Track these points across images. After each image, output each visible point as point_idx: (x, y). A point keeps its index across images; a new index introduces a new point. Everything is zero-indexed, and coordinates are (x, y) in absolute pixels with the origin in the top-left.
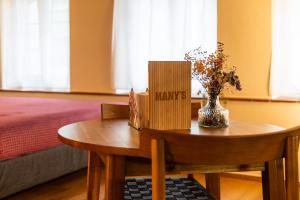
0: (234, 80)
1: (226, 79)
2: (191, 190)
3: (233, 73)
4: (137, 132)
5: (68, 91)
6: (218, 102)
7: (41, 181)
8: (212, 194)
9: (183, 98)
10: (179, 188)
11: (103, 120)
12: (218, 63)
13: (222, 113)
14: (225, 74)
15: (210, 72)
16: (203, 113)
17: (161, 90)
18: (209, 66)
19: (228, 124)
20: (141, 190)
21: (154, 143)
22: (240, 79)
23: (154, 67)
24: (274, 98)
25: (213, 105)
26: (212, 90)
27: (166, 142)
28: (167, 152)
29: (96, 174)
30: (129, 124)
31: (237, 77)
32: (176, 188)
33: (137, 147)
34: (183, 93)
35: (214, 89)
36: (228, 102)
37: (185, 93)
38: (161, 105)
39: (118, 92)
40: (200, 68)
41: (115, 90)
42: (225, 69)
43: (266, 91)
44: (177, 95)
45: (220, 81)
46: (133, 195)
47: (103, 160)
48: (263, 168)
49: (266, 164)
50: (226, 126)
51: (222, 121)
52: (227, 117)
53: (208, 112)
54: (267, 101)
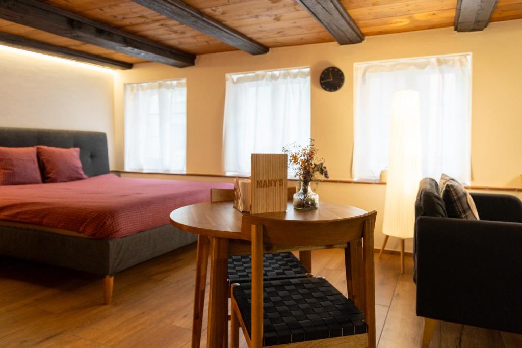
0: (322, 170)
1: (316, 169)
2: (287, 262)
3: (322, 164)
4: (241, 215)
5: (185, 173)
6: (309, 188)
7: (157, 254)
8: (303, 265)
9: (280, 185)
10: (277, 260)
11: (212, 203)
12: (311, 155)
13: (313, 197)
14: (315, 165)
15: (303, 163)
16: (297, 197)
17: (262, 178)
18: (303, 158)
19: (317, 206)
20: (244, 263)
21: (254, 227)
22: (328, 169)
23: (256, 159)
24: (355, 180)
25: (305, 191)
26: (305, 178)
27: (264, 227)
28: (265, 236)
29: (204, 252)
30: (234, 207)
31: (325, 168)
32: (274, 261)
33: (239, 231)
34: (281, 181)
35: (307, 178)
36: (319, 183)
37: (283, 180)
38: (262, 191)
39: (228, 174)
40: (295, 159)
41: (225, 173)
42: (316, 161)
43: (349, 175)
44: (275, 183)
45: (311, 170)
46: (237, 268)
47: (210, 240)
48: (346, 245)
49: (349, 243)
50: (316, 209)
51: (313, 204)
52: (317, 201)
53: (302, 197)
54: (349, 182)
